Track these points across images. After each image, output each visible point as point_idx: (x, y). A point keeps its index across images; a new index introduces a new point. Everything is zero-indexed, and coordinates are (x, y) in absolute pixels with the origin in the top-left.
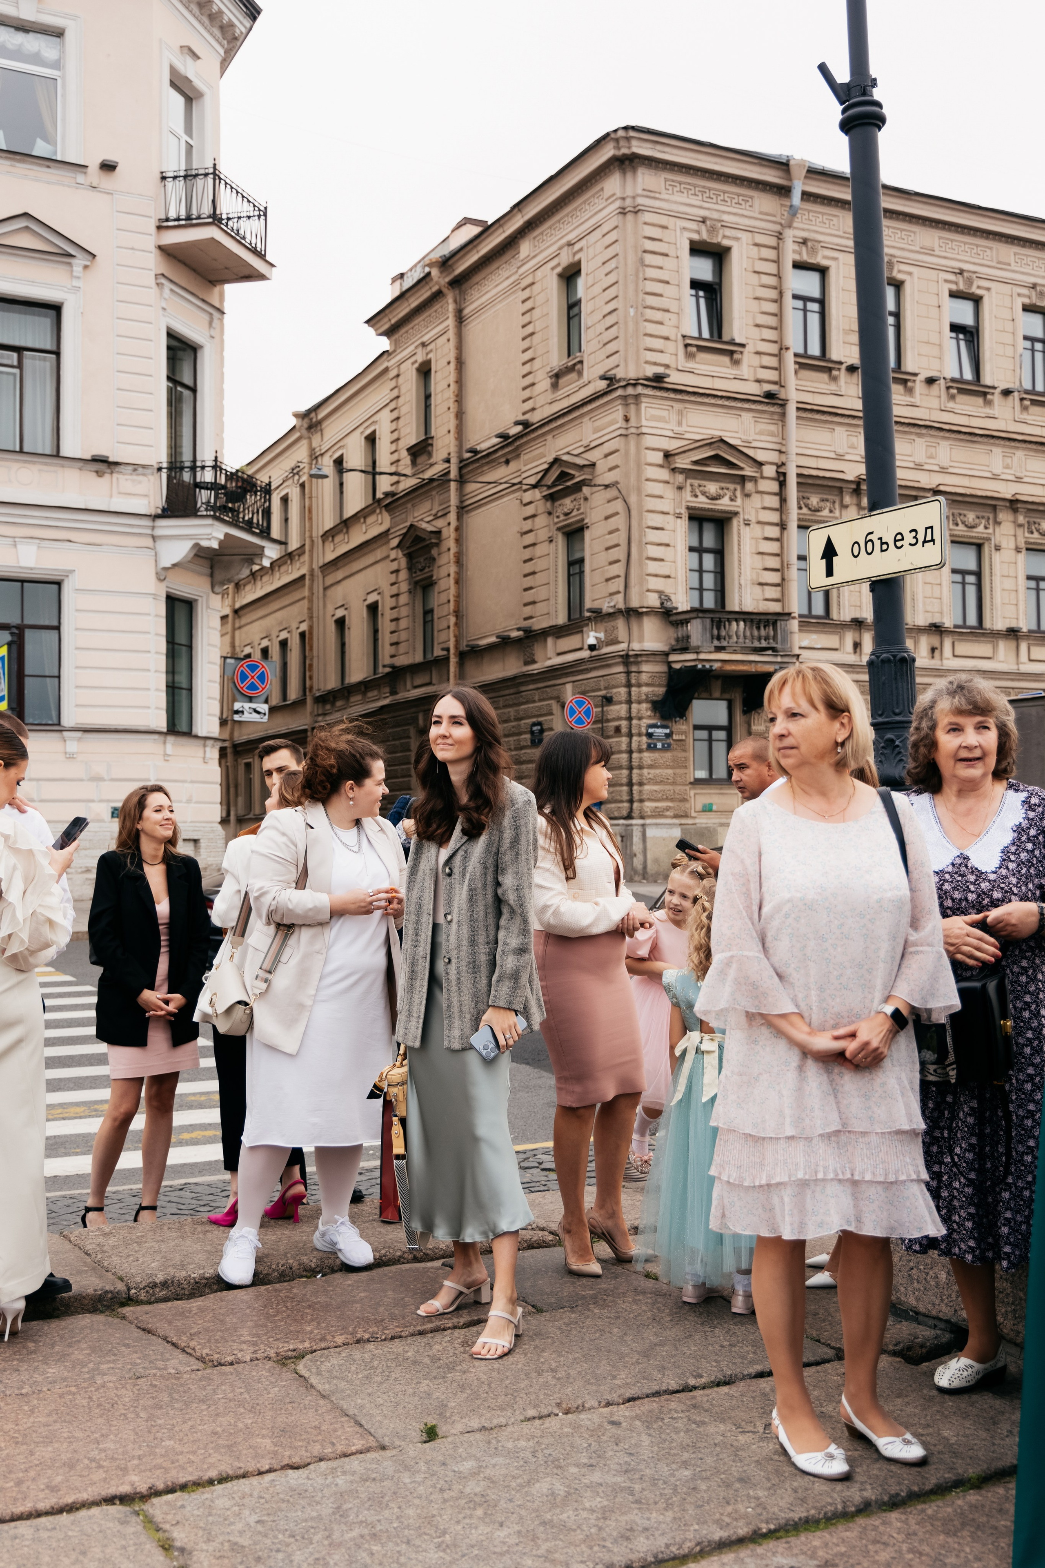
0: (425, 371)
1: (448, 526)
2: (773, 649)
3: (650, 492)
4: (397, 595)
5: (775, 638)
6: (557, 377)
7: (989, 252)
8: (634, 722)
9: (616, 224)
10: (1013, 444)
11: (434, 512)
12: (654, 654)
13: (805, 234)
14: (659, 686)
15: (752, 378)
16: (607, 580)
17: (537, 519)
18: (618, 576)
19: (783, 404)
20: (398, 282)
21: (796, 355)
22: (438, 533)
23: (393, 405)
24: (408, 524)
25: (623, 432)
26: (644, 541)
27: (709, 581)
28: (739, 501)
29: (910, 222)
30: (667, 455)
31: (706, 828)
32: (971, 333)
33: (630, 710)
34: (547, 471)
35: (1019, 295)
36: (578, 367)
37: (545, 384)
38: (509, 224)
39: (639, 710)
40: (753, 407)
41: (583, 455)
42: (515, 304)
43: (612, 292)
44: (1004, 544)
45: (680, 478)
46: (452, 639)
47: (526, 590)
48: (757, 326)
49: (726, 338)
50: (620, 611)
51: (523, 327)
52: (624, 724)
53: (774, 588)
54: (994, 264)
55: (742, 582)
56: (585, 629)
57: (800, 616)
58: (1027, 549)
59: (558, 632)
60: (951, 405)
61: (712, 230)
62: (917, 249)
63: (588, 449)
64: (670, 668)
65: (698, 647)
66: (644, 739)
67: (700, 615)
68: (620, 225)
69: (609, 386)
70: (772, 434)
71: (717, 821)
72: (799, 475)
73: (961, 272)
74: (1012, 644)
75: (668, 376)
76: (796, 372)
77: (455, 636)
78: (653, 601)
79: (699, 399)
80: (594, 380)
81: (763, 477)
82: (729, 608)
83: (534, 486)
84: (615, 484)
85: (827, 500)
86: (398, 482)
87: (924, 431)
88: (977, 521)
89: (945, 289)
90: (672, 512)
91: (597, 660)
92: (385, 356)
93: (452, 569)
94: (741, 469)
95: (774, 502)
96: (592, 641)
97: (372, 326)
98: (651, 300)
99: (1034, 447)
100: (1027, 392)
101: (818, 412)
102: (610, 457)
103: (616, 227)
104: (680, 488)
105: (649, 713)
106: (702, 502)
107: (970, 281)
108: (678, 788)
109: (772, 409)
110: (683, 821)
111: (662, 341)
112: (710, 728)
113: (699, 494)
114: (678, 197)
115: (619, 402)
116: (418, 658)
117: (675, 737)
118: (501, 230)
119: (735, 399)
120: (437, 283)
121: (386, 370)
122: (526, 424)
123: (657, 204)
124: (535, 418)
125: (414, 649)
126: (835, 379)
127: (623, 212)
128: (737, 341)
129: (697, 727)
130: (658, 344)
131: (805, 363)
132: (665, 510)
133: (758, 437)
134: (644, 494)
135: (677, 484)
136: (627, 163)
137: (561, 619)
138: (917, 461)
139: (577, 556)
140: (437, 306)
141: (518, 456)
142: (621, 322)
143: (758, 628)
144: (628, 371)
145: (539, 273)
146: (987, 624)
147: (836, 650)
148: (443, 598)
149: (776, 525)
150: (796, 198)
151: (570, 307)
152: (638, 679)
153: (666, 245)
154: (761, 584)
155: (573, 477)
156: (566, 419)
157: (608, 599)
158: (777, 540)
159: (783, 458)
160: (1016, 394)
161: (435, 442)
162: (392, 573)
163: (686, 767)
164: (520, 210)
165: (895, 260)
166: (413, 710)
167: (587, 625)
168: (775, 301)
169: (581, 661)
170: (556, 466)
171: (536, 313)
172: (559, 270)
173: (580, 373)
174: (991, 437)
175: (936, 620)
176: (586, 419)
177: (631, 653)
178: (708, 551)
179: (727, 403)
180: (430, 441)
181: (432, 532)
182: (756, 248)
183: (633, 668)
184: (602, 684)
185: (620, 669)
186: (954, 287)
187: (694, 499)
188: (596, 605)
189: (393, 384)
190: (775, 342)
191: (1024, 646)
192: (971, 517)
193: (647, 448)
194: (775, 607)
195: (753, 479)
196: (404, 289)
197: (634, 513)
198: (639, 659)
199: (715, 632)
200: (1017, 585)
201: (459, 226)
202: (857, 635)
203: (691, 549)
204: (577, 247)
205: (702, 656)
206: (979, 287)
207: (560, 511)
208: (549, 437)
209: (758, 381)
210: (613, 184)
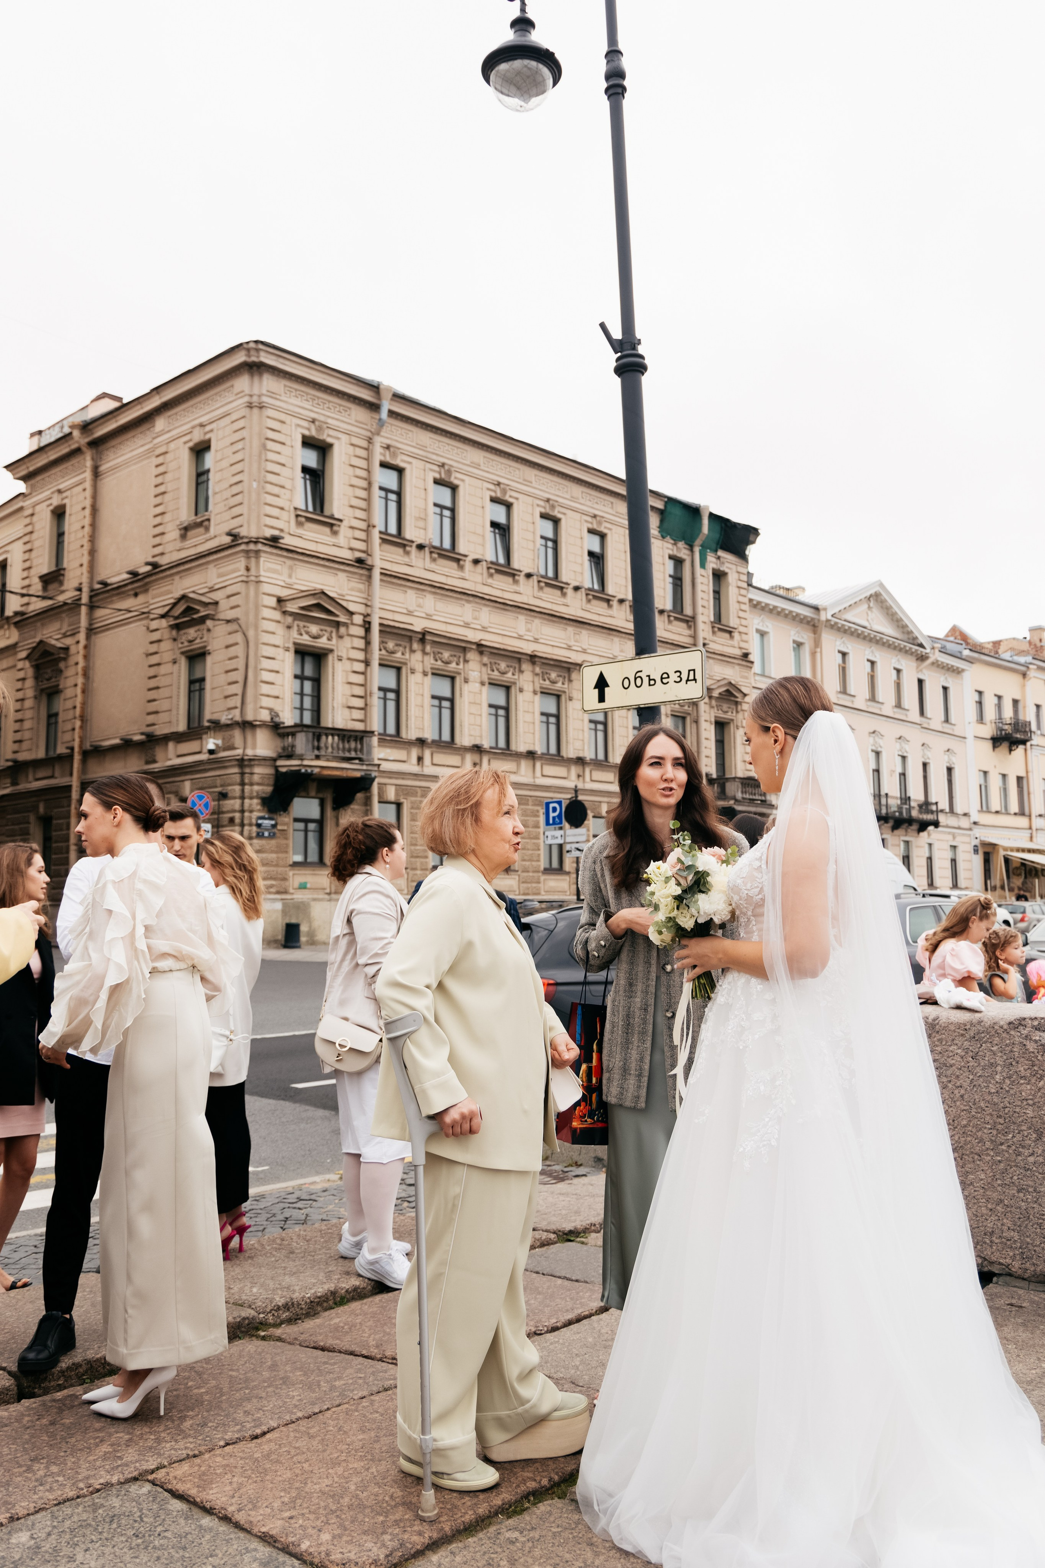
0: (59, 514)
1: (77, 646)
2: (360, 759)
3: (265, 628)
4: (22, 700)
5: (361, 750)
6: (185, 530)
7: (517, 472)
8: (246, 814)
9: (243, 414)
10: (532, 614)
11: (63, 631)
12: (265, 759)
13: (388, 442)
14: (268, 785)
15: (347, 546)
16: (226, 697)
17: (162, 644)
18: (236, 695)
19: (370, 569)
20: (36, 438)
21: (381, 532)
22: (66, 649)
23: (26, 539)
24: (37, 640)
25: (244, 579)
26: (259, 667)
27: (308, 702)
28: (334, 641)
29: (464, 443)
30: (280, 601)
31: (302, 902)
32: (504, 529)
33: (242, 804)
34: (174, 605)
35: (538, 505)
36: (206, 523)
37: (173, 534)
38: (147, 403)
39: (251, 805)
40: (347, 568)
41: (208, 595)
42: (150, 466)
43: (238, 467)
44: (525, 688)
45: (289, 619)
46: (77, 740)
47: (149, 701)
48: (352, 506)
49: (327, 512)
50: (237, 723)
51: (156, 486)
52: (237, 816)
53: (359, 711)
54: (521, 481)
55: (335, 705)
56: (204, 736)
57: (379, 734)
58: (542, 693)
59: (178, 738)
60: (490, 581)
61: (320, 429)
62: (468, 463)
63: (212, 590)
64: (277, 771)
65: (302, 755)
66: (254, 829)
67: (305, 729)
68: (248, 416)
69: (233, 541)
70: (360, 591)
71: (310, 896)
72: (381, 625)
73: (499, 484)
74: (530, 763)
75: (283, 538)
76: (380, 545)
77: (80, 737)
78: (265, 716)
79: (306, 559)
80: (220, 535)
81: (353, 624)
82: (323, 724)
83: (163, 616)
84: (235, 620)
85: (400, 645)
86: (28, 604)
87: (471, 599)
88: (507, 669)
89: (487, 495)
90: (282, 645)
91: (215, 762)
92: (21, 498)
93: (80, 680)
94: (337, 616)
95: (361, 643)
96: (211, 746)
97: (10, 471)
98: (271, 478)
99: (547, 617)
100: (542, 577)
101: (395, 577)
102: (232, 598)
103: (244, 417)
104: (289, 627)
105: (259, 807)
106: (305, 639)
107: (504, 492)
108: (280, 869)
109: (361, 572)
110: (284, 896)
111: (278, 510)
112: (306, 821)
113: (303, 633)
114: (293, 401)
115: (242, 554)
116: (41, 754)
117: (279, 827)
118: (139, 407)
119: (334, 561)
120: (77, 442)
121: (21, 509)
122: (155, 565)
123: (278, 403)
124: (164, 561)
125: (37, 747)
126: (407, 553)
127: (250, 406)
128: (336, 516)
129: (296, 820)
130: (275, 512)
131: (386, 540)
132: (277, 643)
133: (350, 592)
134: (260, 629)
135: (287, 624)
136: (255, 368)
137: (182, 727)
138: (466, 620)
139: (198, 675)
140: (74, 461)
141: (146, 591)
142: (246, 491)
143: (348, 742)
144: (249, 531)
145: (172, 446)
146: (513, 747)
147: (404, 762)
148: (69, 704)
149: (362, 661)
150: (384, 414)
151: (199, 475)
152: (250, 779)
153: (284, 436)
154: (349, 707)
155: (198, 611)
156: (193, 564)
157: (226, 713)
158: (362, 673)
159: (369, 610)
160: (535, 577)
161: (66, 573)
162: (18, 680)
163: (286, 852)
164: (158, 393)
165: (453, 469)
166: (34, 799)
167: (206, 733)
168: (365, 489)
169: (201, 763)
170: (182, 602)
171: (168, 477)
172: (191, 444)
173: (207, 529)
174: (518, 608)
175: (478, 742)
176: (211, 566)
177: (246, 758)
178: (308, 679)
179: (327, 564)
180: (62, 572)
181: (61, 648)
182: (352, 448)
183: (247, 770)
184: (219, 782)
185: (236, 770)
186: (493, 494)
187: (299, 637)
188: (215, 717)
189: (28, 521)
190: (365, 520)
191: (538, 765)
192: (503, 665)
193: (264, 594)
194: (360, 726)
195: (346, 625)
196: (42, 444)
197: (251, 644)
198: (253, 763)
199: (316, 744)
200: (534, 719)
201: (99, 398)
202: (420, 751)
203: (296, 677)
204: (208, 428)
205: (306, 763)
206: (510, 496)
207: (184, 639)
208: (177, 578)
209: (351, 549)
210: (243, 383)
